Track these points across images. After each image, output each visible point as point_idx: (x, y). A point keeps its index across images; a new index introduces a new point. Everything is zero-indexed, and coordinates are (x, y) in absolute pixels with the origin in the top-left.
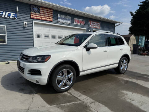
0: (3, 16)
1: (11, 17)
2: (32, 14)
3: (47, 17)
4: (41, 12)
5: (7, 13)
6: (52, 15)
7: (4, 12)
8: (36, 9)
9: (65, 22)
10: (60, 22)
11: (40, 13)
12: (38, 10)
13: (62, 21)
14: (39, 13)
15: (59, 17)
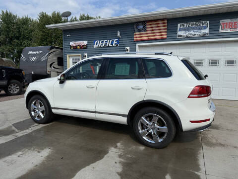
0: (107, 45)
1: (114, 45)
2: (136, 35)
3: (157, 34)
4: (147, 29)
5: (111, 41)
6: (165, 29)
7: (108, 41)
8: (141, 27)
9: (193, 33)
10: (181, 36)
11: (147, 31)
12: (144, 27)
13: (187, 34)
14: (145, 31)
15: (180, 29)
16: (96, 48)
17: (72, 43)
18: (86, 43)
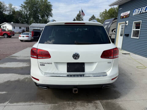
16: (135, 15)
17: (122, 15)
18: (129, 12)
